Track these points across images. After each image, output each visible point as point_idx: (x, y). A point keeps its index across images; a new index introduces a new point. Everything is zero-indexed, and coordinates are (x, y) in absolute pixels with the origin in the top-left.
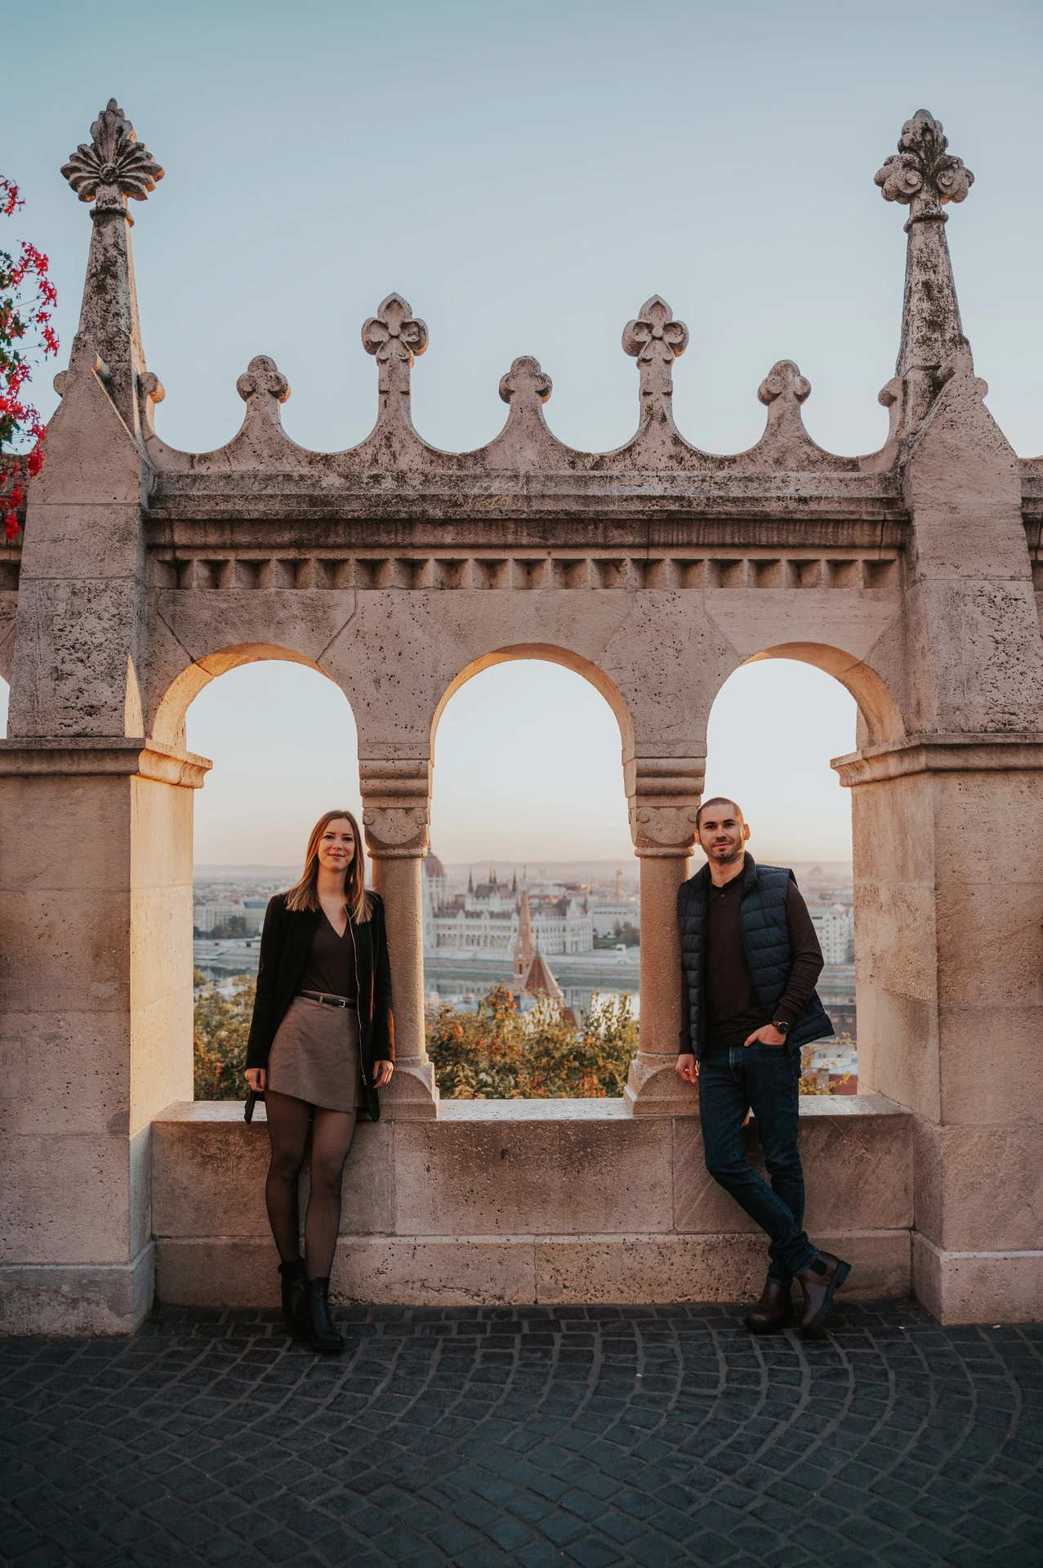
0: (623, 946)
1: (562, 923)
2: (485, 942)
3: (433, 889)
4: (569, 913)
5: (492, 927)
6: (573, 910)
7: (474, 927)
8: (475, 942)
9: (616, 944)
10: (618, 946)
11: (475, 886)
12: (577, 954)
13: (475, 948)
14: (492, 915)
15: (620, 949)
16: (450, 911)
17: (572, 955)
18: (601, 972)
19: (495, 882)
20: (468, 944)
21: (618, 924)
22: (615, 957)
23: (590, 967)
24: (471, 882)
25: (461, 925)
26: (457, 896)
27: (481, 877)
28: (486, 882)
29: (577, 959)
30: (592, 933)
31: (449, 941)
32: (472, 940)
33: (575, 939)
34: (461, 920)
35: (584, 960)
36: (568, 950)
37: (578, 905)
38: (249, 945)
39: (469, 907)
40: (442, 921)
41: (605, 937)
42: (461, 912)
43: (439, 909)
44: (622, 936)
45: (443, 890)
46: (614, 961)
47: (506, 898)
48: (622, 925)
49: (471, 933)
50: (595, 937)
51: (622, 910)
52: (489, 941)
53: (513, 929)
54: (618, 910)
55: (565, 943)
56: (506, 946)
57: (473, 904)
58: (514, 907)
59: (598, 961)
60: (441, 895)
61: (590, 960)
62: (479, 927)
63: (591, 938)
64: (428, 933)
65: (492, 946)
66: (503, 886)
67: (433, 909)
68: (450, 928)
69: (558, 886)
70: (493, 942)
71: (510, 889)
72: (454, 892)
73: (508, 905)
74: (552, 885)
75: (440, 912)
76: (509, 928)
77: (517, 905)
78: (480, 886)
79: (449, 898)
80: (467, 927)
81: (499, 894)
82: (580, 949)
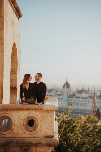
3: (68, 91)
5: (82, 101)
7: (78, 101)
8: (78, 104)
11: (78, 91)
13: (78, 106)
14: (83, 98)
16: (72, 96)
19: (83, 89)
20: (76, 105)
24: (77, 89)
25: (75, 100)
26: (73, 93)
27: (80, 88)
28: (81, 89)
31: (71, 104)
32: (77, 104)
34: (74, 99)
39: (77, 96)
40: (70, 99)
42: (75, 97)
43: (69, 96)
45: (70, 91)
47: (86, 93)
49: (77, 102)
52: (82, 104)
53: (88, 101)
56: (86, 106)
57: (78, 95)
58: (88, 96)
60: (70, 92)
62: (79, 101)
64: (66, 102)
65: (82, 105)
66: (85, 91)
67: (68, 96)
68: (72, 101)
69: (99, 91)
70: (83, 104)
71: (87, 92)
72: (73, 92)
73: (87, 95)
74: (98, 91)
75: (69, 97)
76: (87, 101)
77: (89, 95)
78: (80, 91)
79: (72, 93)
80: (76, 100)
81: (84, 93)
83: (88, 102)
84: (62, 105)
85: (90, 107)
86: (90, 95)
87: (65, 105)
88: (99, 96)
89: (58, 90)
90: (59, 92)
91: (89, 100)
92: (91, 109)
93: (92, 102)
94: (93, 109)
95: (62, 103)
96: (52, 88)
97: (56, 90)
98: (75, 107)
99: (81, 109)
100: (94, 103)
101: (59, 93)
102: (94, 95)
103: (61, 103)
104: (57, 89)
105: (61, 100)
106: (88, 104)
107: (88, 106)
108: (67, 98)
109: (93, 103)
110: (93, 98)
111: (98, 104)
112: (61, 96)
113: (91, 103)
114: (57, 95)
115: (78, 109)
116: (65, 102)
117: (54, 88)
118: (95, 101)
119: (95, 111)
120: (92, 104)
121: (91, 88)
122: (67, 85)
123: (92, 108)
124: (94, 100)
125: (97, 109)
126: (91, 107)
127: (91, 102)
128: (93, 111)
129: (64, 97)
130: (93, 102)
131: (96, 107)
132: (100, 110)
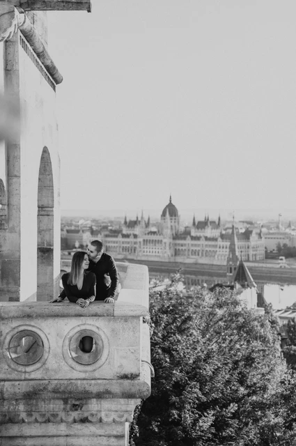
0: (283, 258)
1: (247, 243)
2: (202, 254)
3: (173, 224)
4: (251, 238)
5: (206, 245)
6: (254, 237)
7: (196, 245)
8: (197, 254)
9: (279, 256)
10: (280, 258)
11: (196, 224)
12: (255, 261)
13: (197, 257)
14: (207, 239)
15: (281, 259)
16: (183, 236)
17: (253, 262)
18: (270, 272)
19: (208, 220)
20: (192, 255)
21: (279, 244)
22: (279, 264)
24: (194, 220)
25: (189, 244)
26: (186, 228)
28: (203, 220)
29: (256, 265)
30: (264, 250)
31: (182, 253)
32: (194, 253)
33: (254, 253)
34: (188, 241)
35: (261, 265)
36: (251, 259)
37: (256, 234)
38: (70, 254)
39: (193, 234)
40: (178, 242)
41: (271, 252)
42: (189, 237)
43: (176, 235)
44: (282, 252)
45: (178, 224)
46: (278, 266)
47: (214, 228)
48: (282, 245)
49: (194, 248)
50: (266, 252)
51: (282, 237)
52: (204, 253)
54: (279, 236)
55: (248, 255)
56: (214, 256)
57: (195, 232)
58: (219, 234)
59: (269, 265)
60: (177, 227)
61: (264, 265)
62: (199, 245)
63: (264, 252)
64: (170, 248)
65: (206, 256)
66: (213, 223)
67: (173, 234)
68: (182, 246)
69: (243, 222)
70: (207, 254)
71: (216, 225)
72: (185, 226)
73: (216, 233)
74: (240, 222)
75: (176, 237)
76: (216, 246)
77: (221, 233)
78: (199, 223)
79: (182, 229)
80: (192, 245)
81: (210, 227)
82: (258, 259)
83: (220, 247)
84: (159, 256)
85: (223, 258)
86: (224, 232)
87: (166, 255)
88: (242, 233)
89: (151, 222)
90: (152, 226)
91: (220, 242)
92: (225, 263)
93: (228, 247)
94: (231, 263)
95: (160, 251)
96: (137, 218)
97: (147, 222)
98: (190, 260)
99: (203, 264)
100: (232, 250)
101: (154, 229)
102: (233, 233)
103: (157, 250)
104: (149, 219)
105: (157, 245)
106: (220, 251)
107: (220, 258)
108: (171, 240)
109: (230, 251)
110: (230, 239)
111: (241, 252)
112: (158, 236)
113: (224, 250)
114: (148, 234)
115: (196, 264)
116: (168, 248)
117: (142, 218)
118: (235, 245)
119: (235, 269)
120: (227, 253)
121: (225, 218)
122: (171, 210)
123: (228, 261)
124: (233, 244)
125: (238, 263)
126: (226, 258)
127: (226, 248)
128: (231, 268)
129: (164, 238)
130: (230, 248)
131: (237, 259)
132: (246, 264)
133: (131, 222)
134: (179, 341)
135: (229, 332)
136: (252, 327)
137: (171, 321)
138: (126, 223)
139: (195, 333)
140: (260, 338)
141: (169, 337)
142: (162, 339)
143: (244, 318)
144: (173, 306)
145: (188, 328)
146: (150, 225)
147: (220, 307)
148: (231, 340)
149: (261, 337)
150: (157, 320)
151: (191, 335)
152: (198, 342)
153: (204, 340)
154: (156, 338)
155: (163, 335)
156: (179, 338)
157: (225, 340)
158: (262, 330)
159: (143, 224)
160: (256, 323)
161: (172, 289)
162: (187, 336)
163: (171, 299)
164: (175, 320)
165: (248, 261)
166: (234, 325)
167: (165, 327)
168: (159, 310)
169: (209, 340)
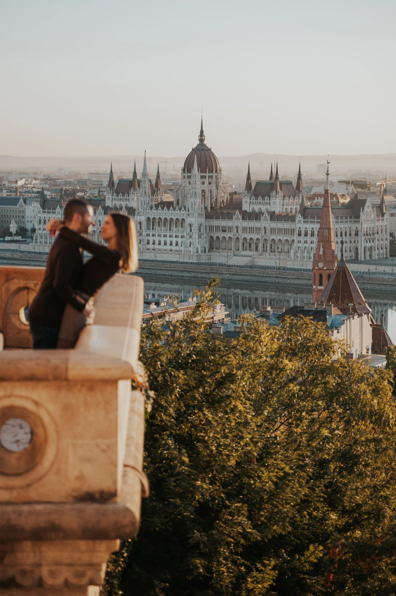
1: (354, 226)
2: (264, 246)
3: (206, 187)
4: (363, 217)
5: (273, 230)
6: (368, 211)
7: (251, 230)
8: (253, 246)
11: (253, 186)
12: (370, 262)
13: (253, 253)
14: (273, 216)
16: (225, 212)
17: (365, 262)
19: (277, 178)
20: (244, 249)
23: (386, 277)
24: (249, 178)
25: (237, 228)
26: (233, 194)
28: (267, 178)
29: (372, 268)
30: (389, 238)
31: (223, 245)
32: (249, 245)
33: (368, 245)
34: (237, 222)
35: (381, 269)
36: (361, 257)
39: (246, 207)
40: (216, 222)
42: (238, 213)
43: (212, 208)
45: (217, 186)
47: (289, 196)
49: (248, 236)
50: (393, 243)
52: (269, 246)
53: (297, 232)
55: (357, 249)
56: (288, 252)
57: (251, 203)
58: (299, 208)
60: (214, 192)
61: (388, 269)
62: (258, 230)
63: (388, 243)
64: (200, 235)
65: (272, 251)
66: (287, 184)
67: (206, 208)
68: (224, 230)
69: (347, 183)
70: (274, 247)
72: (229, 190)
73: (292, 205)
74: (342, 182)
75: (213, 213)
76: (293, 231)
77: (302, 204)
78: (260, 184)
79: (223, 196)
80: (244, 229)
81: (281, 193)
82: (375, 257)
83: (300, 235)
84: (179, 252)
85: (305, 255)
86: (308, 204)
87: (192, 249)
89: (163, 183)
90: (165, 192)
91: (300, 224)
92: (310, 266)
93: (316, 232)
94: (321, 265)
95: (181, 241)
96: (135, 173)
97: (154, 182)
98: (240, 259)
99: (265, 268)
100: (325, 239)
101: (168, 197)
102: (326, 204)
103: (174, 240)
104: (158, 177)
105: (174, 228)
106: (299, 242)
107: (299, 254)
108: (203, 220)
110: (320, 217)
111: (342, 243)
112: (176, 212)
113: (309, 239)
114: (157, 206)
115: (251, 267)
116: (196, 235)
117: (144, 174)
118: (329, 229)
119: (329, 277)
120: (314, 245)
122: (202, 159)
123: (315, 262)
124: (325, 227)
125: (336, 265)
127: (312, 235)
128: (321, 276)
129: (189, 214)
130: (320, 234)
131: (334, 257)
132: (351, 267)
133: (122, 182)
134: (209, 422)
135: (307, 404)
136: (356, 395)
137: (192, 383)
138: (111, 183)
139: (241, 407)
140: (370, 418)
141: (190, 415)
142: (176, 419)
143: (340, 377)
144: (199, 353)
145: (228, 397)
146: (162, 190)
147: (293, 354)
148: (313, 421)
149: (372, 414)
150: (165, 380)
151: (232, 410)
152: (246, 424)
153: (259, 420)
154: (164, 417)
155: (177, 411)
156: (210, 416)
157: (300, 419)
158: (376, 401)
159: (146, 186)
160: (363, 386)
161: (197, 319)
162: (226, 413)
163: (193, 339)
164: (201, 382)
165: (356, 260)
166: (318, 391)
167: (181, 396)
168: (170, 361)
169: (270, 420)
